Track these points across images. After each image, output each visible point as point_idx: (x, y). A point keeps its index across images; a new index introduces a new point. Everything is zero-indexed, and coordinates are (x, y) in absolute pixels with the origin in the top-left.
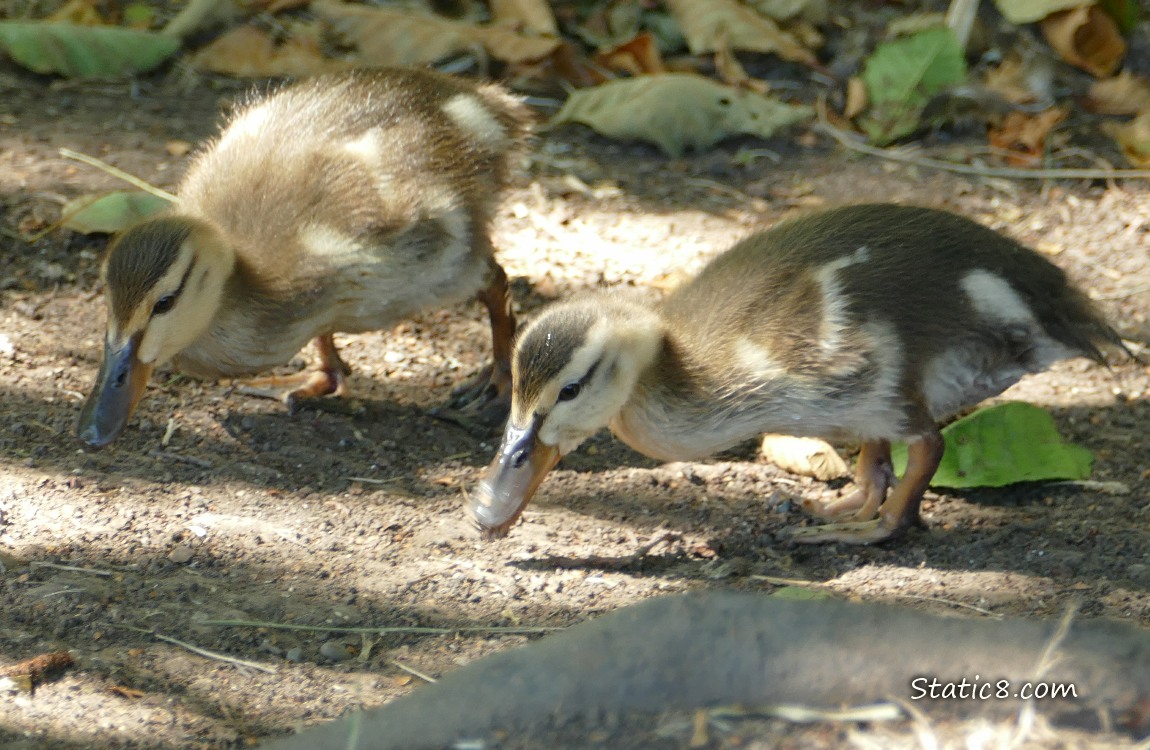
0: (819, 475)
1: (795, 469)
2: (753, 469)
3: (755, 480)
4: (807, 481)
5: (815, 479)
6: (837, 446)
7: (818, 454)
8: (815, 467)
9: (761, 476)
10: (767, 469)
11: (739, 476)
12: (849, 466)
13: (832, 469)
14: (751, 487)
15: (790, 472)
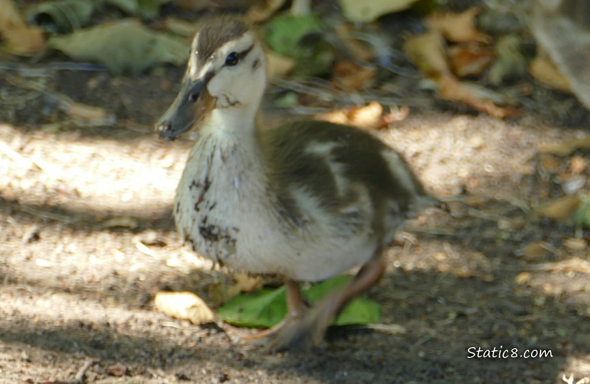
0: (194, 320)
1: (178, 316)
2: (150, 316)
3: (150, 323)
4: (186, 324)
5: (191, 323)
6: (207, 300)
7: (193, 307)
8: (192, 315)
9: (155, 321)
10: (159, 316)
11: (139, 321)
12: (215, 315)
13: (202, 316)
14: (147, 328)
15: (174, 318)
